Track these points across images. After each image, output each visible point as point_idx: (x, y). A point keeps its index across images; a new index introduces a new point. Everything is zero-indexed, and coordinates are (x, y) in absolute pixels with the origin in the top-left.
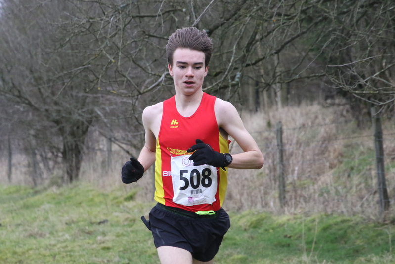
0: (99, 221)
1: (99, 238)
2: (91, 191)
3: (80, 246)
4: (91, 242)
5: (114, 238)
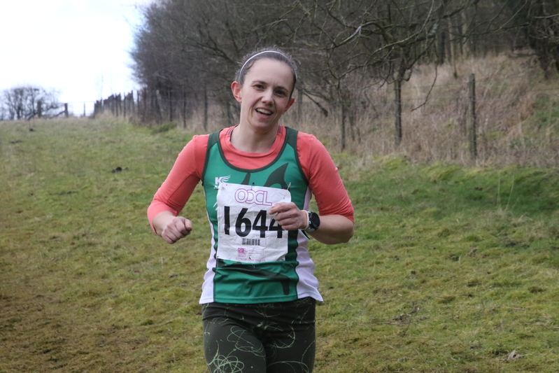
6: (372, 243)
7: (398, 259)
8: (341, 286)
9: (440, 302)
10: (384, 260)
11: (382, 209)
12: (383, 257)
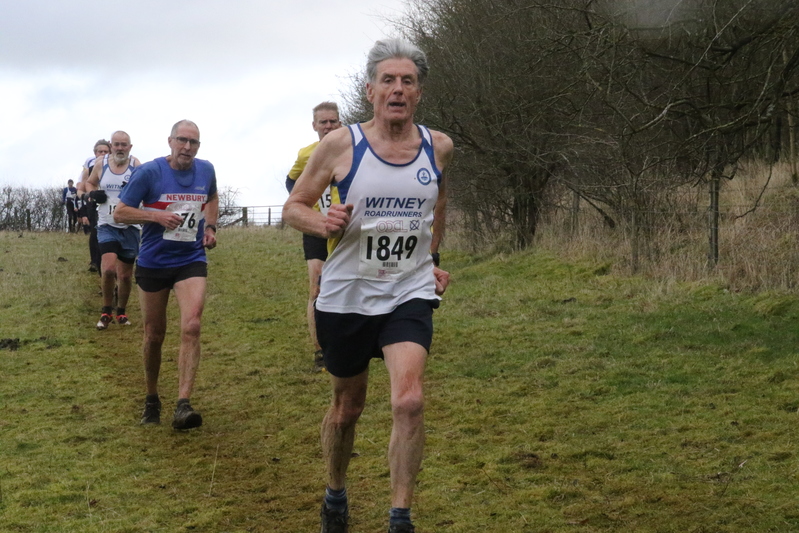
0: (563, 299)
1: (566, 320)
2: (550, 260)
3: (542, 329)
4: (556, 325)
5: (585, 320)
6: (678, 387)
7: (714, 408)
8: (638, 438)
9: (770, 459)
10: (695, 408)
11: (691, 347)
12: (694, 404)
